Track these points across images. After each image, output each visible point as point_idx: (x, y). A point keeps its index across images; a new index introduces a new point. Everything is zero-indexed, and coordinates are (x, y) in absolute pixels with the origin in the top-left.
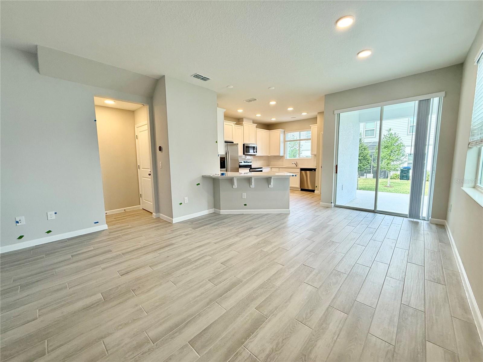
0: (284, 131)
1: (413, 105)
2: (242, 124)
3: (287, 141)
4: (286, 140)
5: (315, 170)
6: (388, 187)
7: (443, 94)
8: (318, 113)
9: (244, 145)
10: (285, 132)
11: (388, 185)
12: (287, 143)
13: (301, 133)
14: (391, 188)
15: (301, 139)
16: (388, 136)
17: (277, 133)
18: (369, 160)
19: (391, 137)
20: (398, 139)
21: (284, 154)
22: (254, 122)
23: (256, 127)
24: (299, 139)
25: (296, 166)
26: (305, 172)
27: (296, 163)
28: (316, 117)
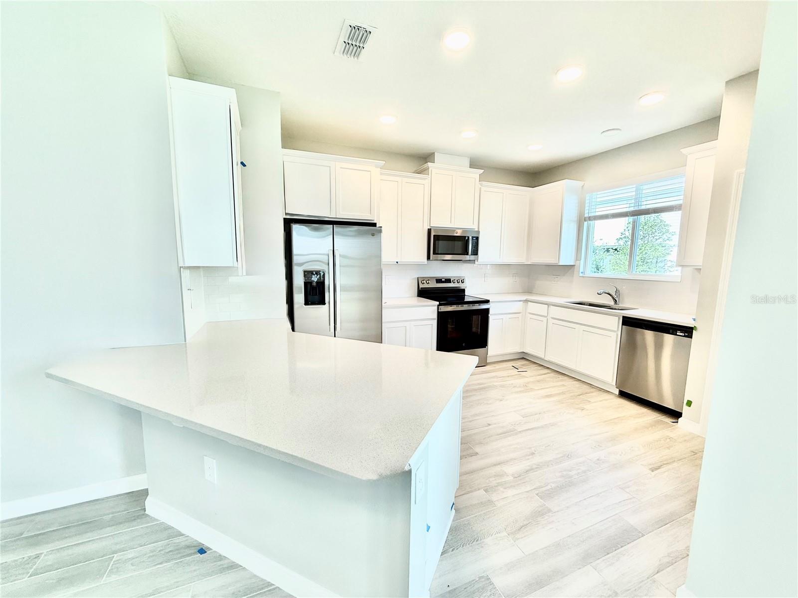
0: (583, 186)
2: (427, 171)
4: (586, 215)
5: (688, 332)
9: (429, 231)
21: (578, 258)
22: (474, 164)
23: (482, 178)
24: (636, 208)
25: (612, 303)
26: (643, 334)
27: (613, 294)
28: (718, 117)
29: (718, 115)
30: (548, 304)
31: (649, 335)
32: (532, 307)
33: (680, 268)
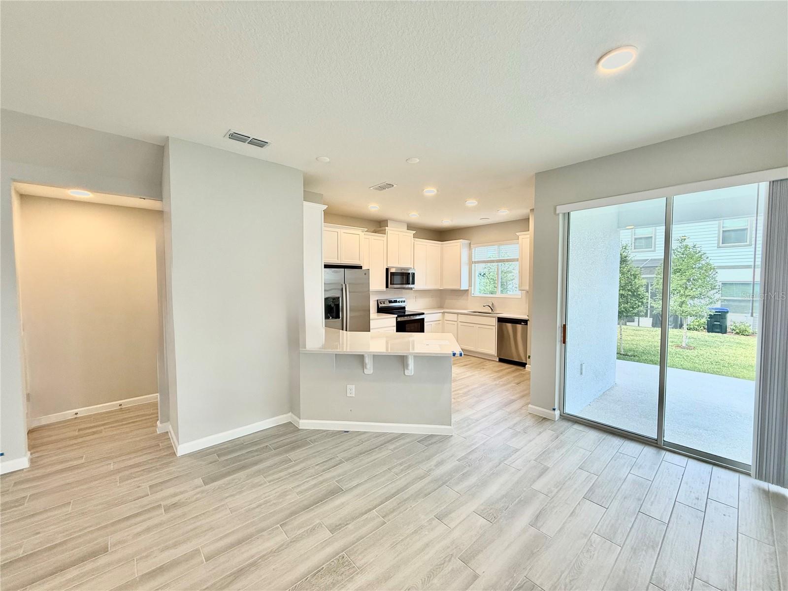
0: (470, 244)
2: (383, 232)
3: (475, 262)
4: (473, 260)
5: (525, 322)
6: (684, 348)
8: (529, 211)
9: (387, 270)
10: (472, 245)
11: (684, 345)
12: (475, 266)
13: (502, 247)
14: (691, 351)
15: (501, 258)
16: (679, 250)
17: (455, 247)
18: (643, 298)
19: (686, 253)
20: (701, 257)
21: (470, 285)
22: (410, 227)
23: (415, 236)
24: (498, 259)
25: (490, 311)
26: (506, 326)
27: (491, 306)
28: (527, 219)
29: (528, 217)
30: (458, 314)
31: (509, 325)
32: (448, 316)
33: (520, 291)
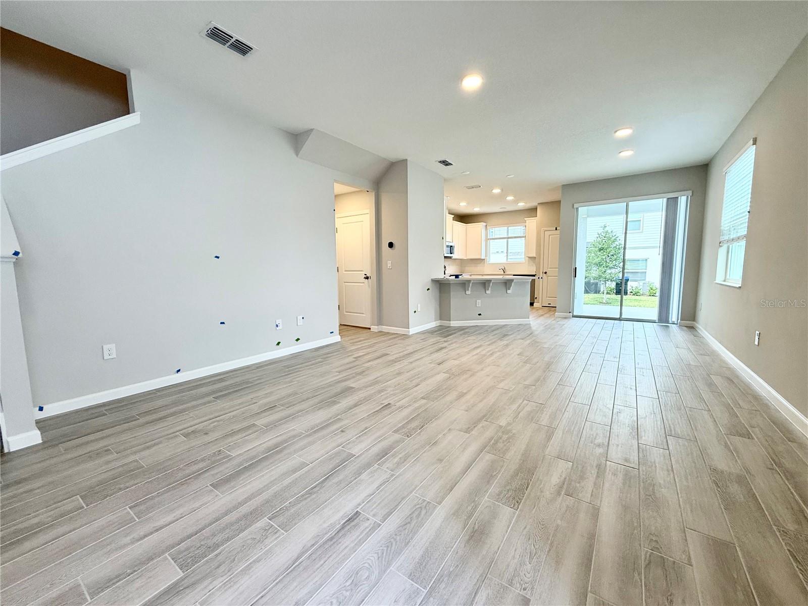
0: (486, 225)
1: (660, 203)
4: (489, 238)
7: (690, 193)
8: (538, 204)
10: (488, 227)
11: (604, 302)
12: (490, 242)
13: (509, 228)
15: (509, 236)
16: (603, 234)
17: (476, 228)
19: (607, 236)
21: (486, 256)
23: (454, 219)
25: (503, 273)
27: (503, 269)
29: (536, 208)
